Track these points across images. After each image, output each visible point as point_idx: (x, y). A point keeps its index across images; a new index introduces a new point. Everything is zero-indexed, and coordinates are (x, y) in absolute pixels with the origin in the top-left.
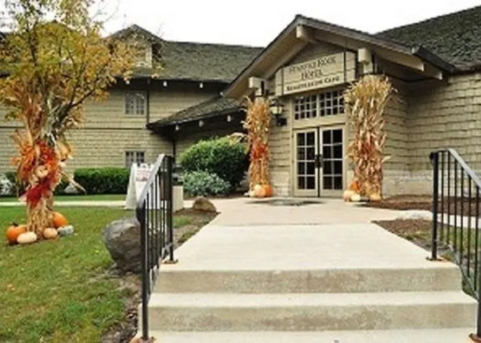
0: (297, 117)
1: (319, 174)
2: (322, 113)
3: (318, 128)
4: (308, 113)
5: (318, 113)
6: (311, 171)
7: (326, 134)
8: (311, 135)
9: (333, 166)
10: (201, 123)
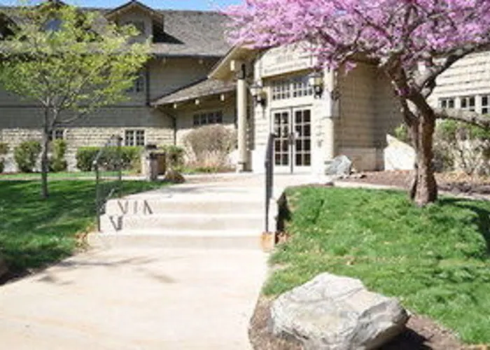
0: (274, 97)
1: (292, 151)
2: (295, 95)
3: (291, 108)
4: (283, 95)
5: (292, 94)
6: (286, 149)
7: (298, 113)
8: (286, 115)
9: (303, 143)
10: (197, 102)
